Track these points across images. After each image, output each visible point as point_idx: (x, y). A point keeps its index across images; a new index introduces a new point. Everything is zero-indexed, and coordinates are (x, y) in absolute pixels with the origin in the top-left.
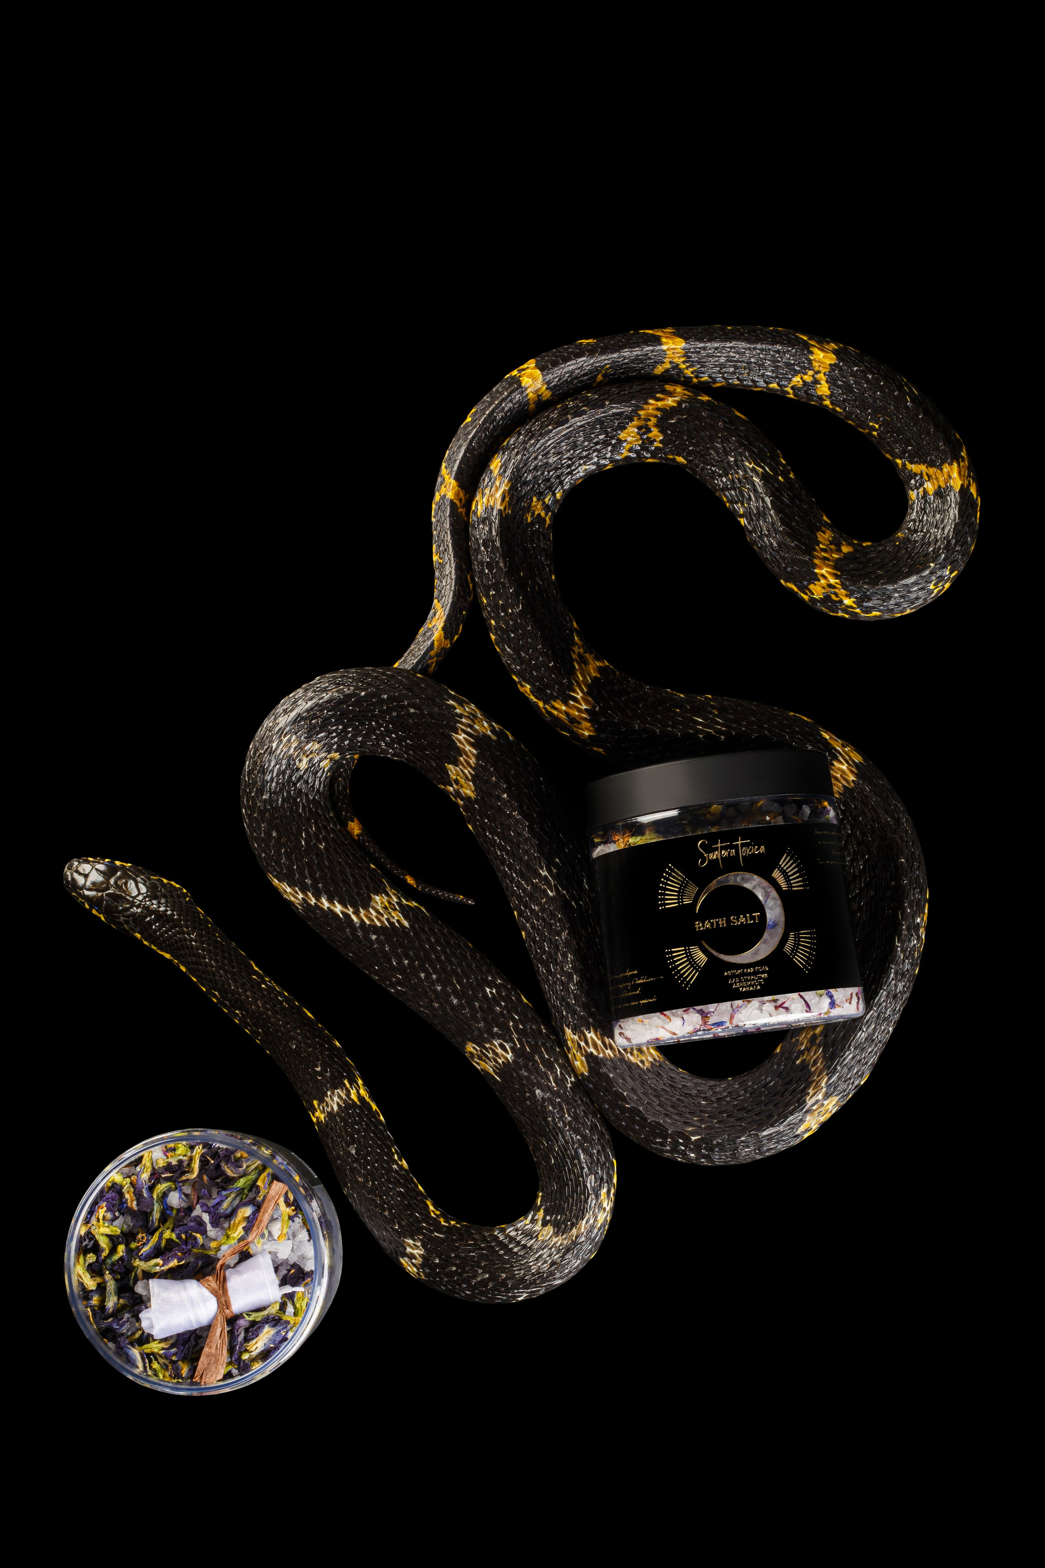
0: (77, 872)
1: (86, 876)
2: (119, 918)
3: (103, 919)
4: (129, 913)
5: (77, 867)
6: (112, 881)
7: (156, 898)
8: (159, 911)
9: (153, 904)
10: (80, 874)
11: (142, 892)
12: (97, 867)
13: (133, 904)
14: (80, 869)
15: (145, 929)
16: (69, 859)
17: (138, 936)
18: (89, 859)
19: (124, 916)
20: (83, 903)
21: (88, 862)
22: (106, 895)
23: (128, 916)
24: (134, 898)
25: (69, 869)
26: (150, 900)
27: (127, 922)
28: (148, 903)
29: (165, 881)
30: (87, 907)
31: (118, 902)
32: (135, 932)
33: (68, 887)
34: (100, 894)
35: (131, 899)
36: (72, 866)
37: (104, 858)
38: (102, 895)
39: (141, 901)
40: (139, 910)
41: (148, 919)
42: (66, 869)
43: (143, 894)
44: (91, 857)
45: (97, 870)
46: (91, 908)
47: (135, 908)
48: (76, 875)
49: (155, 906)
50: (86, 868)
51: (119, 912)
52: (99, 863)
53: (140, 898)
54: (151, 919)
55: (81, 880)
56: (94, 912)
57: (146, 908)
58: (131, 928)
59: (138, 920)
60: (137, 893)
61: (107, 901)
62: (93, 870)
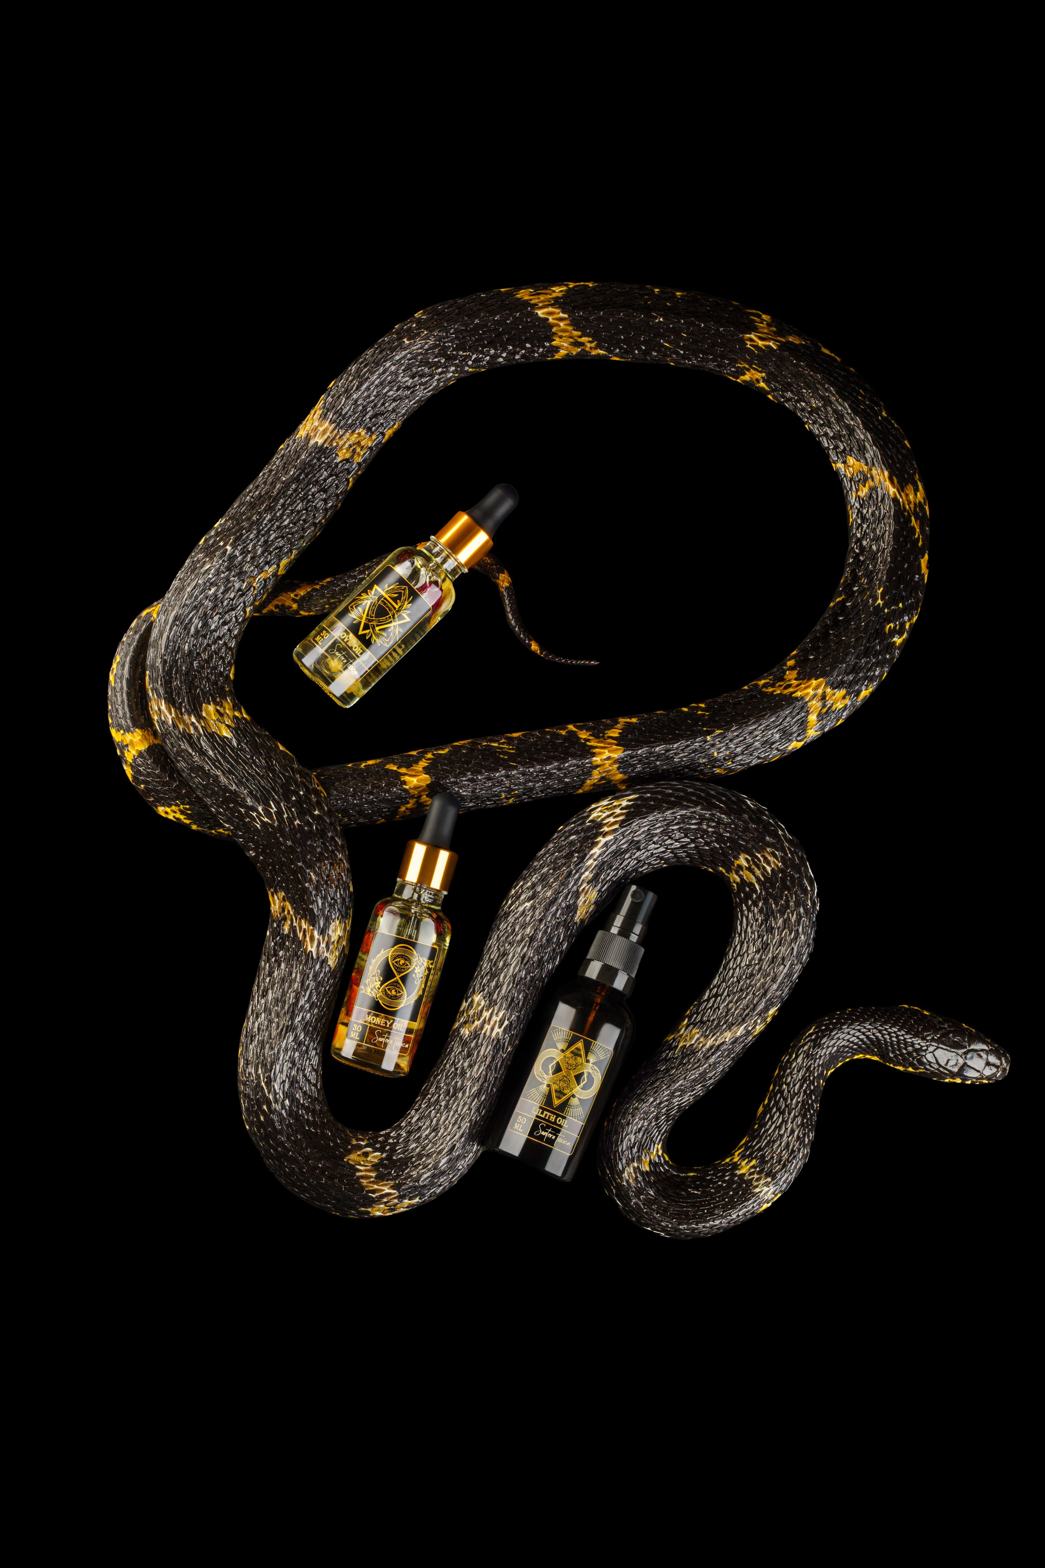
0: (997, 1067)
1: (988, 1064)
2: (949, 1026)
3: (965, 1025)
4: (940, 1032)
5: (998, 1071)
6: (962, 1061)
7: (917, 1051)
9: (919, 1044)
10: (994, 1065)
11: (932, 1055)
12: (978, 1074)
13: (939, 1041)
14: (994, 1070)
16: (1006, 1080)
18: (987, 1082)
19: (945, 1028)
21: (988, 1078)
22: (966, 1047)
23: (941, 1029)
24: (938, 1048)
25: (1005, 1069)
29: (910, 1069)
31: (954, 1042)
32: (930, 1015)
33: (1004, 1051)
35: (941, 1046)
36: (1003, 1071)
37: (973, 1084)
38: (969, 1046)
39: (931, 1045)
40: (931, 1037)
42: (1008, 1068)
44: (985, 1084)
46: (977, 1033)
47: (935, 1038)
48: (998, 1062)
49: (917, 1042)
50: (990, 1072)
51: (950, 1033)
52: (977, 1078)
53: (931, 1049)
55: (993, 1059)
56: (975, 1029)
57: (924, 1039)
58: (935, 1018)
59: (932, 1029)
60: (935, 1053)
61: (965, 1041)
62: (981, 1070)
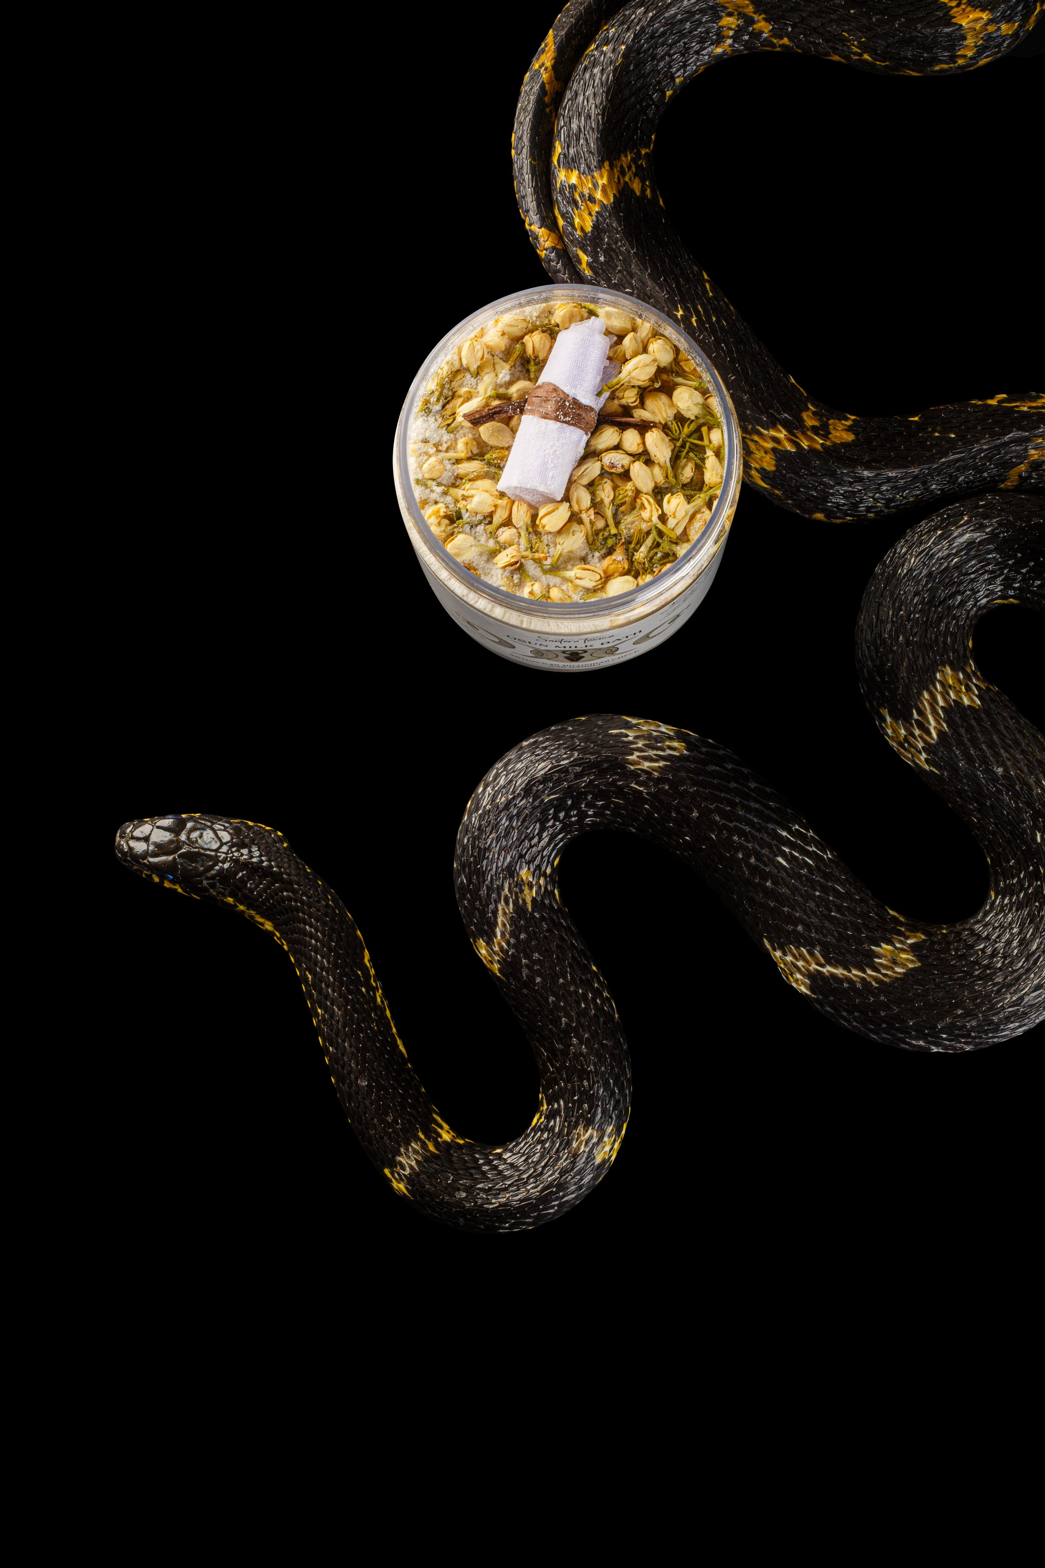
0: (133, 838)
1: (147, 840)
2: (201, 882)
3: (180, 890)
4: (213, 872)
5: (132, 832)
6: (183, 837)
7: (244, 846)
8: (252, 863)
9: (242, 855)
10: (138, 839)
11: (224, 841)
12: (158, 824)
13: (216, 860)
14: (137, 833)
15: (238, 890)
16: (119, 824)
17: (230, 900)
18: (146, 817)
19: (207, 878)
20: (150, 877)
21: (146, 822)
22: (179, 856)
23: (213, 877)
24: (217, 850)
25: (121, 837)
26: (238, 851)
27: (213, 886)
28: (236, 854)
29: (250, 823)
30: (156, 879)
31: (196, 862)
32: (224, 896)
33: (126, 861)
34: (171, 858)
35: (213, 853)
36: (125, 833)
38: (174, 857)
39: (227, 853)
40: (226, 866)
41: (240, 874)
42: (118, 839)
43: (226, 843)
44: (148, 814)
45: (158, 827)
46: (163, 878)
47: (221, 864)
48: (132, 843)
49: (245, 857)
50: (145, 829)
51: (201, 874)
52: (161, 818)
53: (225, 849)
54: (243, 875)
55: (140, 847)
56: (167, 884)
57: (236, 861)
58: (219, 893)
59: (225, 877)
60: (218, 844)
61: (181, 864)
62: (155, 829)
